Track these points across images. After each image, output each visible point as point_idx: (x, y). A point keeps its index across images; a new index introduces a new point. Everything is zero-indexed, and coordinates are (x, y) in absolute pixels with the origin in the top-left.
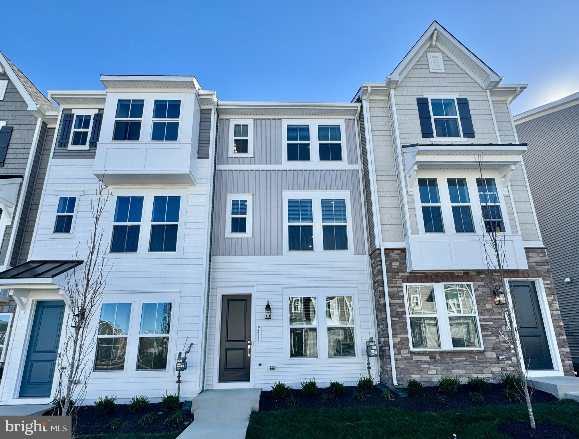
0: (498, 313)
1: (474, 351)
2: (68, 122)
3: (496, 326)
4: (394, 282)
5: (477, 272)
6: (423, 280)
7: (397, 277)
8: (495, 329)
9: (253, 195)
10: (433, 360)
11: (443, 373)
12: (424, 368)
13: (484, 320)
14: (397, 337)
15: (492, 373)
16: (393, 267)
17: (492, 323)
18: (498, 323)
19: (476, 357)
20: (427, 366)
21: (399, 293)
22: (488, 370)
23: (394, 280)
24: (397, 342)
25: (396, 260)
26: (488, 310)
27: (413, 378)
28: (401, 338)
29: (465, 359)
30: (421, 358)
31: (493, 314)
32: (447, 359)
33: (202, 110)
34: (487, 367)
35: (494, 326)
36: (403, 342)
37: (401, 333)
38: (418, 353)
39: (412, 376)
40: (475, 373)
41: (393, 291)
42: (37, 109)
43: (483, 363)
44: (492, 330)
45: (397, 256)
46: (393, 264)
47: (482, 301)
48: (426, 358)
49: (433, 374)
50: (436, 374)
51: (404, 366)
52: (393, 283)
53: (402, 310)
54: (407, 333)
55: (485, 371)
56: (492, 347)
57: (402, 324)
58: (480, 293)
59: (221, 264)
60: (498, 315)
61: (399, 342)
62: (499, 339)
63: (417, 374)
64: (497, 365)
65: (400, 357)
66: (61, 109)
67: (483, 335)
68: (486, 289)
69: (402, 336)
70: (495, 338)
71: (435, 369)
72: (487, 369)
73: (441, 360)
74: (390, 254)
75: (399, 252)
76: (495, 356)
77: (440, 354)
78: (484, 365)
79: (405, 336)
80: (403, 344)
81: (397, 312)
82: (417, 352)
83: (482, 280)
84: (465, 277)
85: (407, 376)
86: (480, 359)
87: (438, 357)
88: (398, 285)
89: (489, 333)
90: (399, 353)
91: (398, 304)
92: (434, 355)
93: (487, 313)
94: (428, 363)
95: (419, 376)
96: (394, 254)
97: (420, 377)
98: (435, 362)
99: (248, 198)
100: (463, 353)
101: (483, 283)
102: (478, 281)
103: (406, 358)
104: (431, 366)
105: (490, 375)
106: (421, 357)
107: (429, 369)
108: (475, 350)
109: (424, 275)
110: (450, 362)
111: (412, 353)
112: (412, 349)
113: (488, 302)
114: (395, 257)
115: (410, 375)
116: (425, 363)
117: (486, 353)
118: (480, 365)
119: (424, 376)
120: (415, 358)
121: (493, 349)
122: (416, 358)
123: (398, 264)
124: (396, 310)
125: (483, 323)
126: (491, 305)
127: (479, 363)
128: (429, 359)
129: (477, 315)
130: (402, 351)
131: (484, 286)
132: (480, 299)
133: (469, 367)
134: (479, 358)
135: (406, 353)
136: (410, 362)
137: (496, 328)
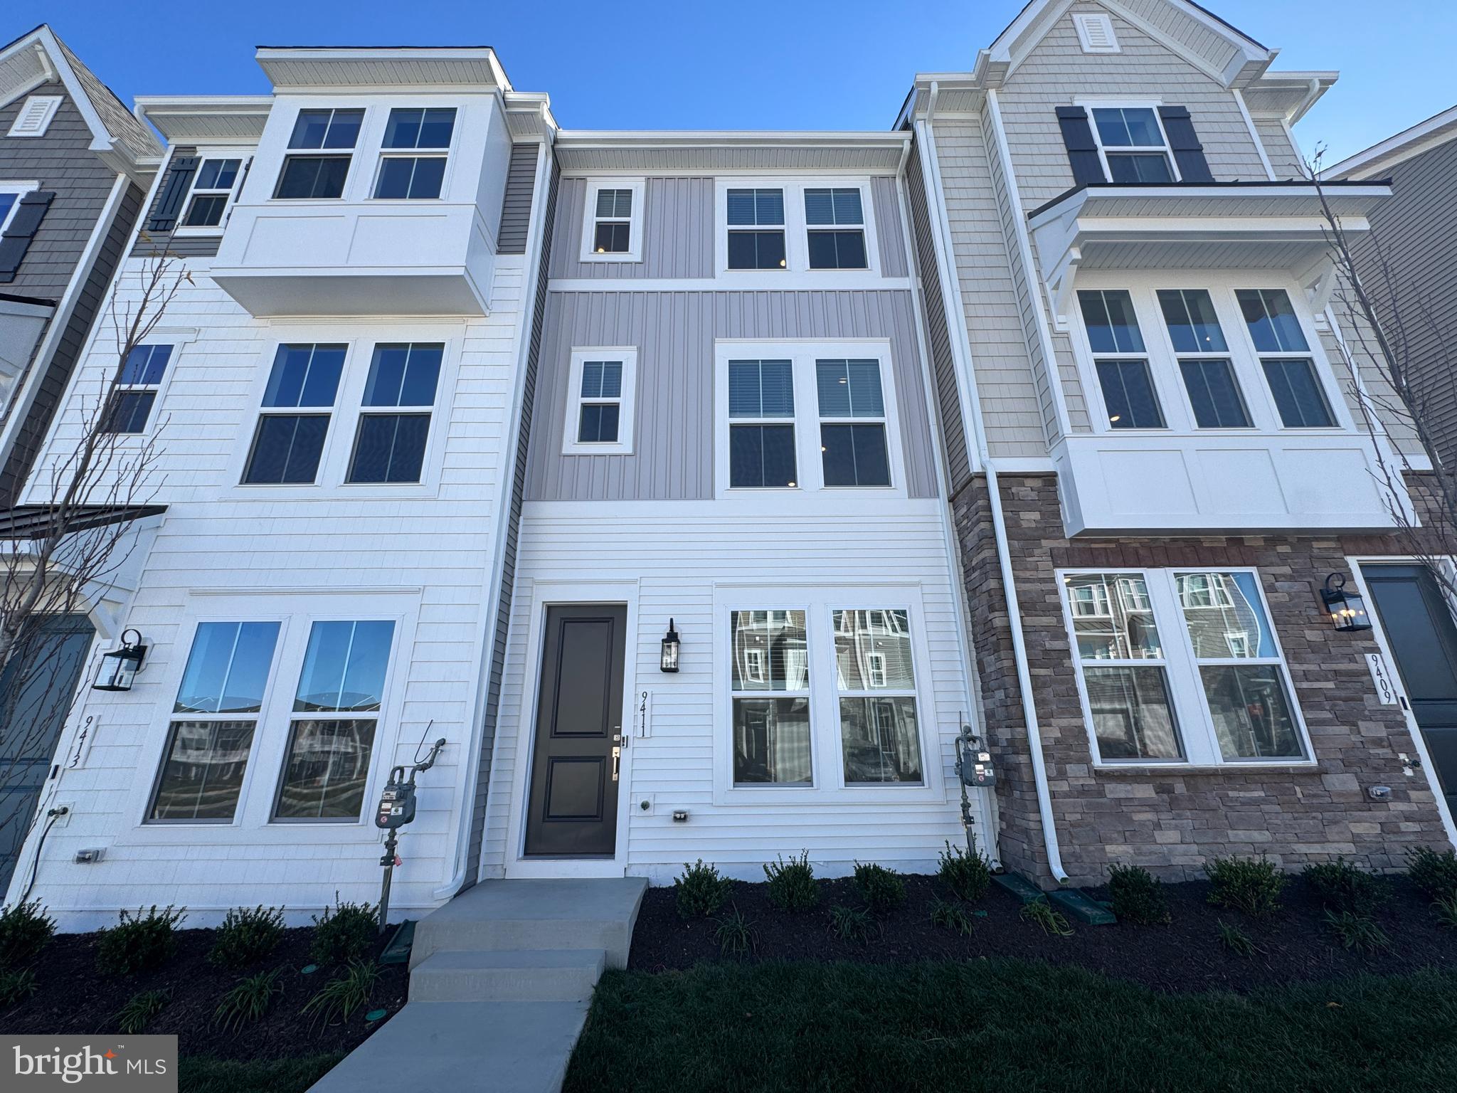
0: (1344, 656)
1: (1291, 771)
2: (182, 175)
3: (1343, 694)
4: (1029, 566)
5: (1266, 540)
6: (1111, 560)
7: (1037, 552)
8: (1341, 702)
9: (639, 349)
10: (1165, 796)
11: (1201, 841)
12: (1142, 824)
13: (1306, 676)
14: (1050, 725)
15: (1356, 839)
16: (1025, 525)
17: (1331, 685)
18: (1350, 685)
19: (1297, 789)
20: (1149, 816)
21: (1047, 597)
22: (1342, 833)
23: (1028, 559)
24: (1053, 741)
25: (1030, 506)
26: (1313, 648)
27: (1109, 855)
28: (1061, 729)
29: (1263, 795)
30: (1128, 791)
31: (1329, 657)
32: (1209, 795)
33: (515, 146)
34: (1336, 823)
35: (1337, 693)
36: (1071, 741)
37: (1062, 713)
38: (1121, 777)
39: (1108, 848)
40: (1299, 839)
41: (1030, 592)
42: (111, 148)
43: (1321, 809)
44: (1335, 705)
45: (1034, 495)
46: (1026, 516)
47: (1293, 620)
48: (1145, 791)
49: (1171, 841)
50: (1182, 843)
51: (1079, 816)
52: (1026, 569)
53: (1058, 645)
54: (1079, 713)
55: (1332, 833)
56: (1341, 757)
57: (1064, 687)
58: (1282, 597)
59: (548, 522)
60: (1347, 661)
61: (1057, 741)
62: (1359, 733)
63: (1122, 844)
64: (1365, 814)
65: (1064, 787)
66: (172, 148)
67: (1309, 723)
68: (1297, 586)
69: (1065, 722)
70: (1345, 729)
71: (1176, 828)
72: (1335, 829)
73: (1191, 799)
74: (1014, 490)
75: (1037, 483)
76: (1355, 786)
77: (1186, 779)
78: (1327, 815)
79: (1075, 722)
80: (1070, 747)
81: (1046, 651)
82: (1117, 771)
83: (1283, 559)
84: (1233, 551)
85: (1091, 848)
86: (1309, 796)
87: (1180, 788)
88: (1041, 575)
89: (1329, 715)
90: (1062, 775)
91: (1046, 628)
92: (1169, 781)
93: (1311, 656)
94: (1154, 807)
95: (1128, 849)
96: (1023, 489)
97: (1132, 852)
98: (1174, 803)
99: (627, 356)
100: (1256, 777)
101: (1286, 570)
102: (1272, 564)
103: (1083, 792)
104: (1163, 816)
105: (1348, 848)
106: (1129, 787)
107: (1158, 826)
108: (1294, 768)
109: (1113, 546)
110: (1221, 805)
111: (1099, 774)
112: (1097, 762)
113: (1310, 624)
114: (1027, 496)
115: (1099, 845)
116: (1144, 808)
117: (1328, 777)
118: (1314, 814)
119: (1146, 848)
120: (1111, 792)
121: (1347, 765)
122: (1116, 791)
123: (1036, 516)
124: (1041, 645)
125: (1305, 685)
126: (1319, 632)
127: (1308, 809)
128: (1154, 795)
129: (1280, 660)
130: (1071, 769)
131: (1291, 578)
132: (1286, 616)
133: (1279, 822)
134: (1306, 792)
135: (1082, 774)
136: (1098, 803)
137: (1346, 700)
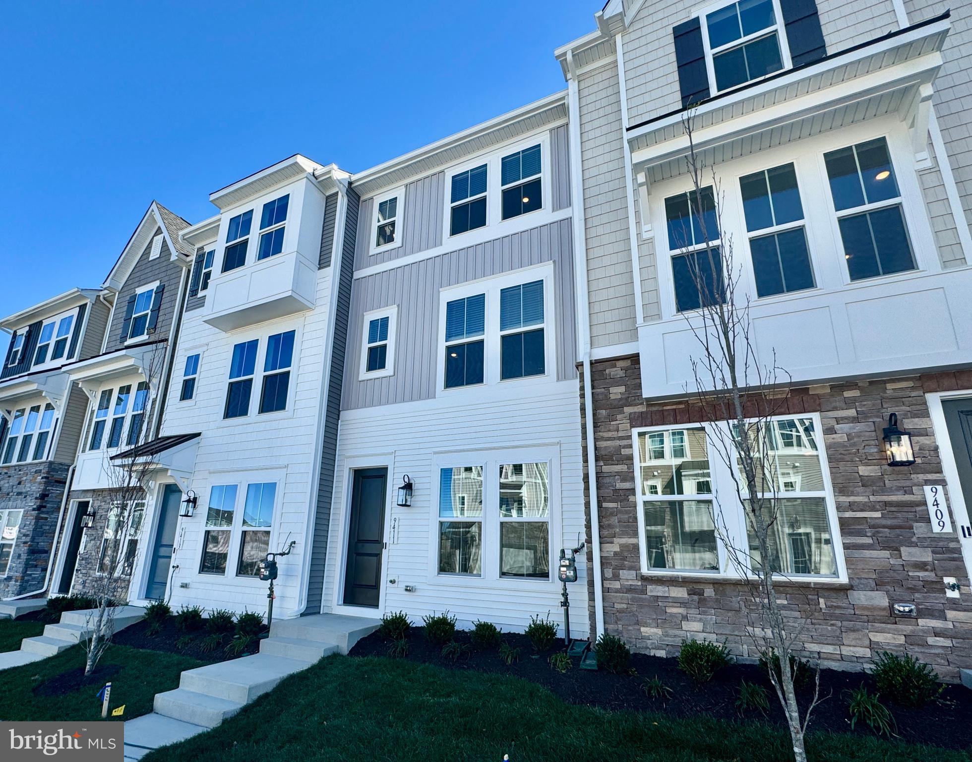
0: (899, 488)
2: (200, 263)
3: (889, 522)
4: (611, 428)
5: (832, 387)
6: (678, 418)
7: (619, 417)
8: (887, 530)
9: (398, 306)
10: (696, 597)
11: (720, 632)
12: (673, 615)
13: (851, 507)
14: (612, 543)
15: (872, 645)
16: (612, 397)
17: (878, 515)
18: (899, 515)
19: (822, 601)
20: (681, 611)
21: (622, 450)
22: (860, 639)
23: (612, 423)
24: (612, 553)
25: (617, 382)
26: (866, 482)
27: (643, 634)
28: (621, 546)
29: (786, 602)
30: (664, 592)
31: (883, 490)
32: (734, 599)
33: (327, 198)
34: (854, 630)
35: (884, 522)
36: (626, 554)
37: (623, 534)
38: (659, 581)
39: (643, 629)
40: (813, 640)
41: (609, 447)
42: (177, 258)
43: (841, 617)
44: (878, 532)
45: (621, 373)
46: (612, 390)
47: (847, 458)
48: (680, 593)
49: (695, 629)
50: (703, 631)
51: (625, 606)
52: (609, 431)
53: (627, 485)
54: (636, 534)
55: (848, 638)
56: (874, 577)
57: (626, 516)
58: (840, 438)
59: (354, 422)
60: (902, 492)
61: (616, 553)
62: (901, 557)
63: (656, 627)
64: (889, 626)
66: (196, 250)
67: (846, 547)
68: (859, 427)
69: (625, 540)
70: (886, 554)
71: (700, 620)
72: (852, 635)
73: (717, 600)
74: (607, 371)
75: (627, 363)
76: (885, 602)
77: (716, 586)
78: (845, 623)
79: (632, 541)
80: (624, 559)
81: (616, 491)
82: (655, 577)
83: (849, 403)
84: (796, 400)
85: (630, 628)
86: (831, 607)
87: (709, 592)
88: (621, 434)
89: (869, 541)
90: (616, 577)
91: (618, 473)
92: (701, 586)
93: (861, 489)
94: (683, 604)
95: (659, 631)
96: (616, 369)
97: (661, 633)
98: (702, 602)
99: (390, 312)
100: (781, 589)
101: (852, 413)
102: (835, 409)
103: (630, 590)
104: (692, 611)
105: (867, 653)
106: (667, 589)
107: (685, 618)
110: (743, 607)
111: (646, 579)
112: (645, 569)
113: (866, 461)
114: (616, 375)
115: (637, 627)
116: (676, 605)
117: (855, 593)
118: (833, 622)
119: (672, 632)
120: (651, 591)
121: (879, 585)
122: (654, 590)
123: (622, 389)
125: (848, 514)
126: (877, 467)
127: (827, 618)
128: (686, 595)
129: (828, 493)
130: (623, 574)
131: (855, 420)
132: (841, 454)
133: (796, 625)
134: (829, 604)
135: (631, 577)
136: (640, 598)
137: (891, 527)
